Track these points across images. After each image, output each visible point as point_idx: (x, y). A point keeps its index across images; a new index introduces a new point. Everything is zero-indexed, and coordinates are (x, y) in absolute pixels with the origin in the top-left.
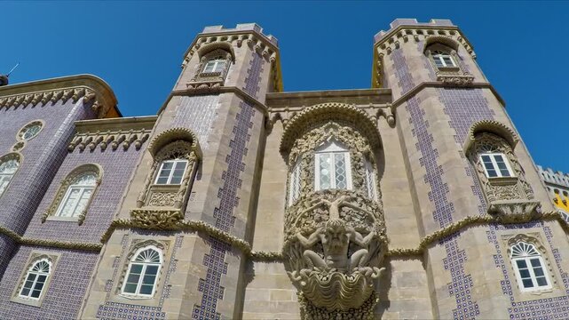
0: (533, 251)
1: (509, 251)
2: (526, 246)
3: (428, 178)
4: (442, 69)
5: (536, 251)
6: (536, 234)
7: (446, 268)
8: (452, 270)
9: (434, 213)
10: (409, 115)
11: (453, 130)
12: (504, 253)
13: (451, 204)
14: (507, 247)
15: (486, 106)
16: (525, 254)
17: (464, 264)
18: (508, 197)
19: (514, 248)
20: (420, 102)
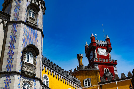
0: (29, 86)
1: (22, 84)
2: (28, 84)
3: (9, 54)
4: (30, 18)
5: (30, 87)
6: (31, 82)
7: (4, 82)
8: (6, 84)
9: (6, 65)
10: (12, 29)
11: (22, 42)
12: (21, 84)
13: (12, 65)
14: (22, 83)
15: (37, 38)
16: (26, 86)
17: (10, 84)
18: (29, 69)
19: (24, 84)
20: (17, 27)
